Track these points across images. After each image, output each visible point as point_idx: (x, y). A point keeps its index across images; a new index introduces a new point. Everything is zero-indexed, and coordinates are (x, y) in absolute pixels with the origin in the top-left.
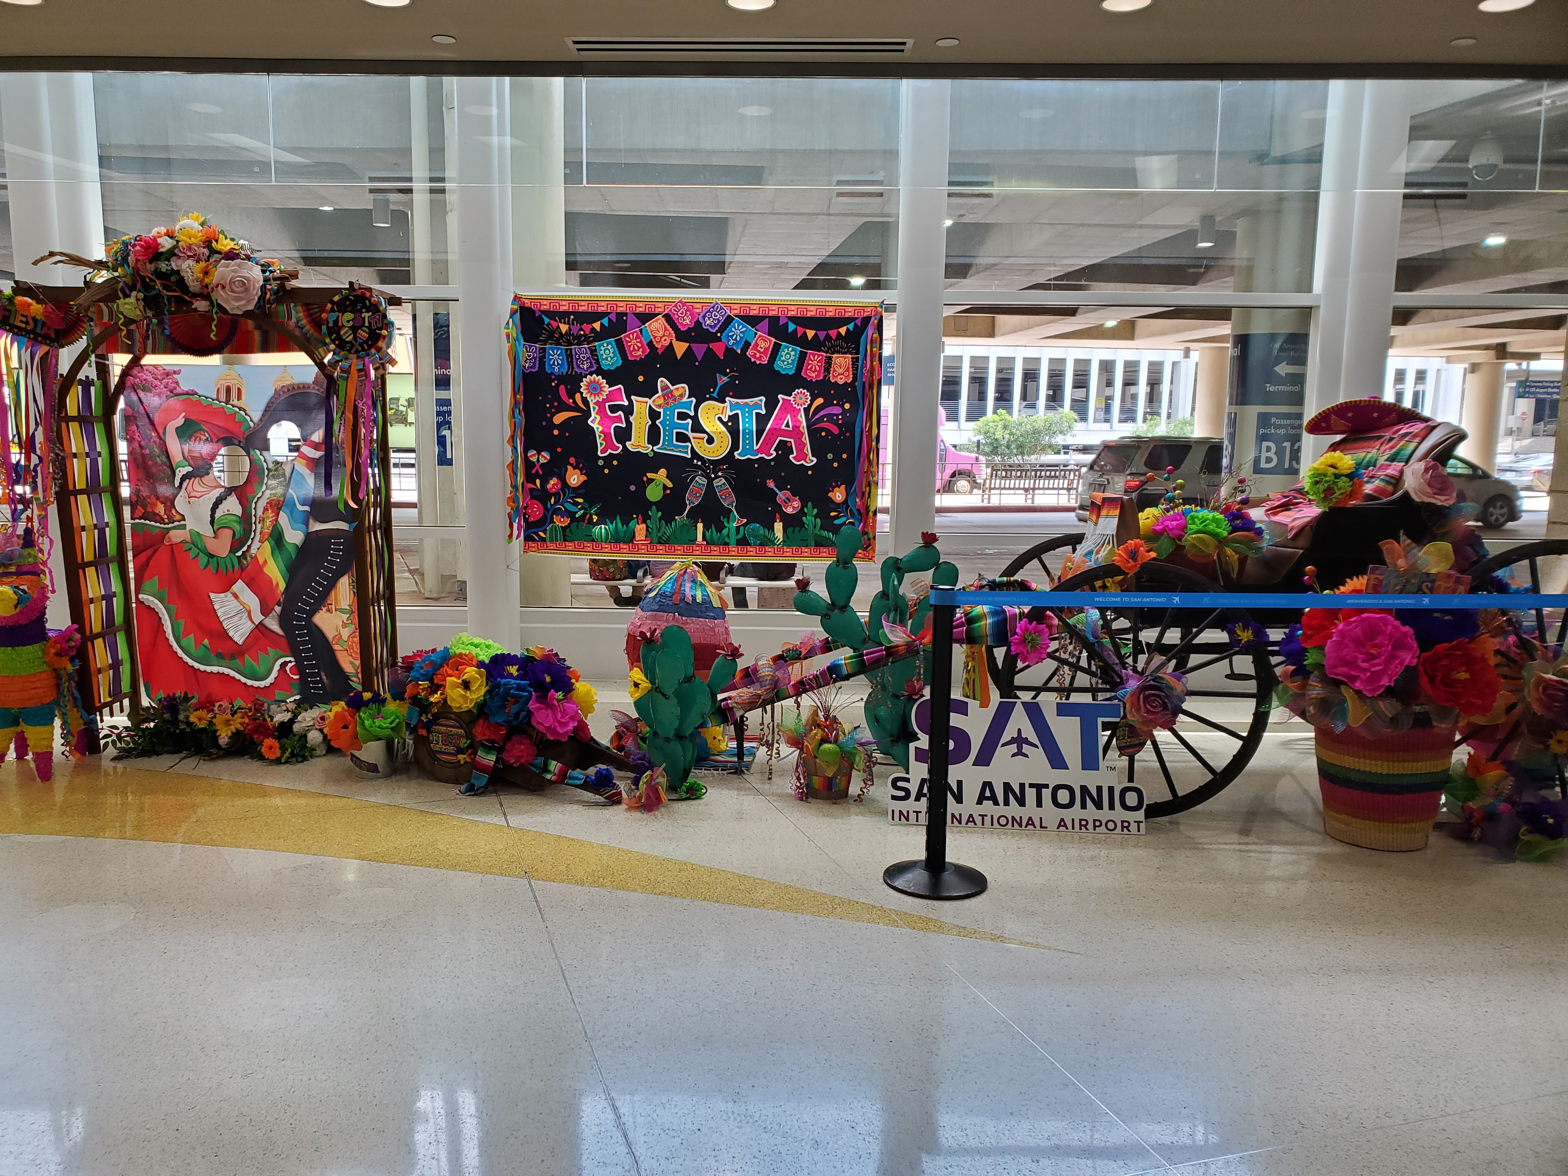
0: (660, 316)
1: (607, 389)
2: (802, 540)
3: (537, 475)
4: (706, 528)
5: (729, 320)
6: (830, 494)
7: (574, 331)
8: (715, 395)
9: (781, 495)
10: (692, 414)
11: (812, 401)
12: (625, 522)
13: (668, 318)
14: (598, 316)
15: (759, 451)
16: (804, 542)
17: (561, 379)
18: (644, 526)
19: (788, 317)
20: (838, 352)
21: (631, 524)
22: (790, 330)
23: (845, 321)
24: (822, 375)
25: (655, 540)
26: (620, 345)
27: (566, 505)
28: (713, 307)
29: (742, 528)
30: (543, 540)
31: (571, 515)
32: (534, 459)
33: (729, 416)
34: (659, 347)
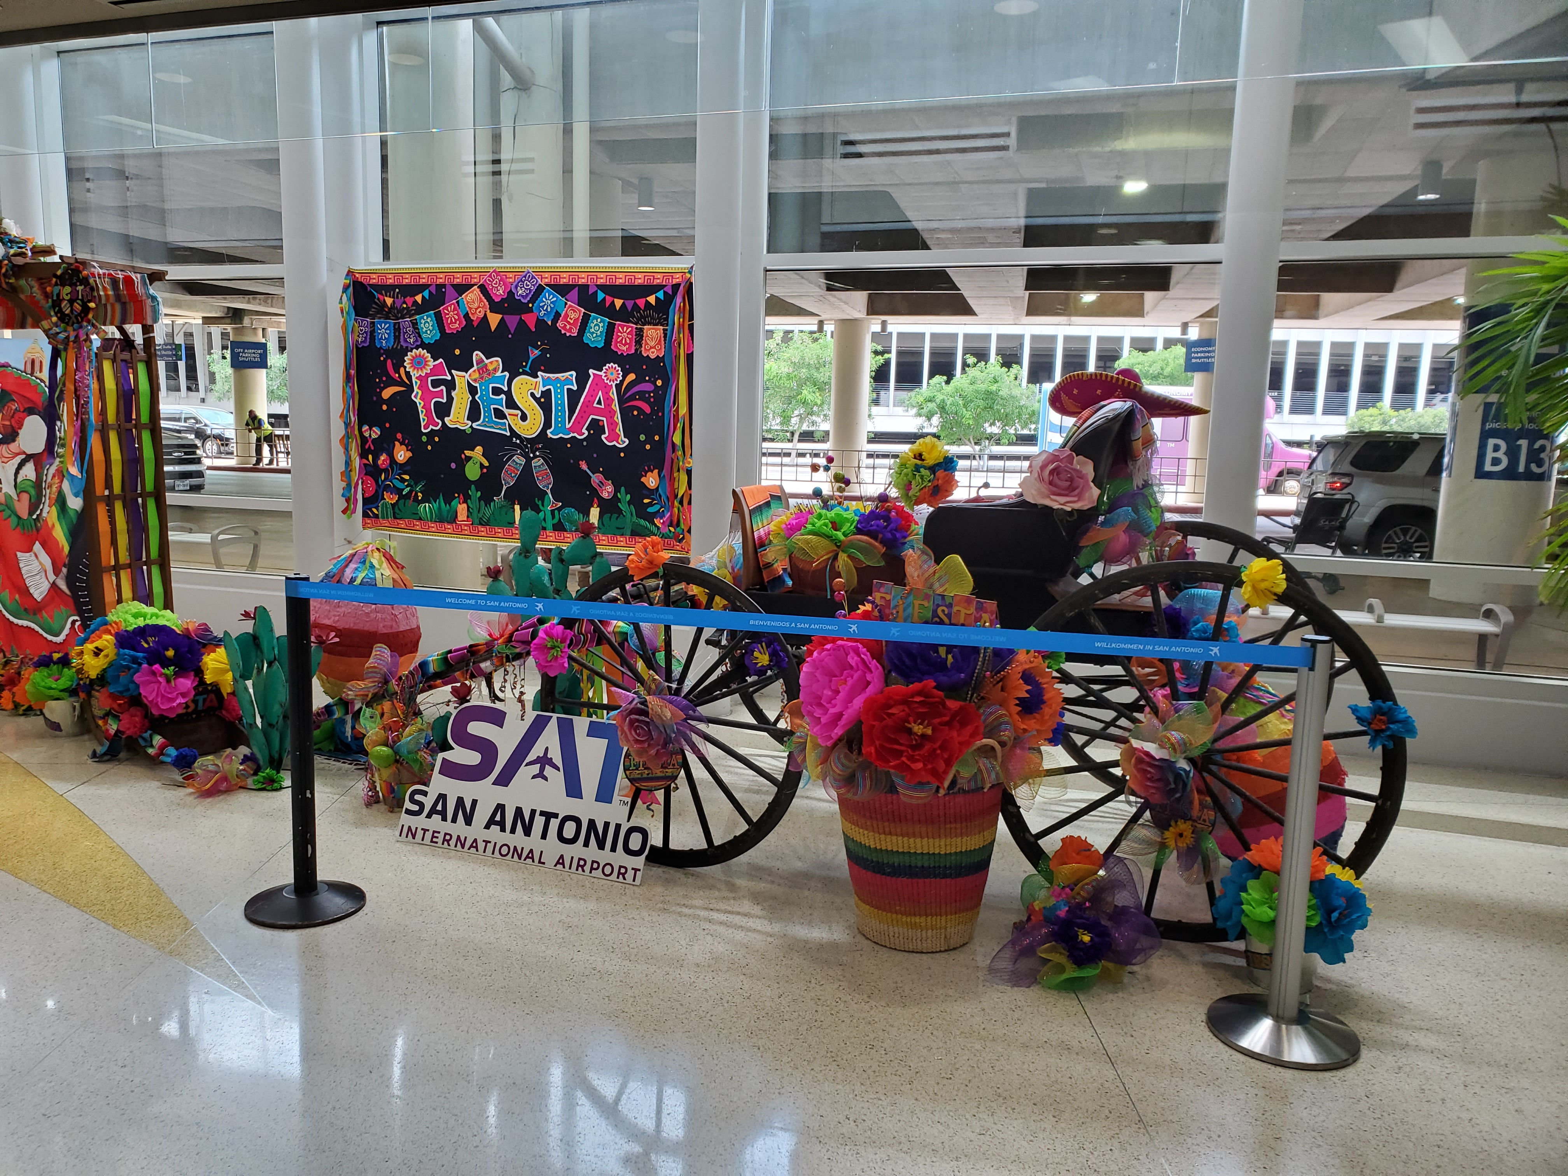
0: (476, 287)
1: (431, 363)
2: (618, 528)
3: (369, 451)
4: (522, 509)
5: (540, 289)
6: (643, 479)
7: (397, 305)
8: (527, 369)
9: (595, 478)
10: (506, 389)
11: (624, 377)
12: (448, 502)
13: (483, 289)
14: (419, 288)
15: (571, 430)
16: (620, 531)
17: (389, 353)
18: (465, 505)
19: (597, 286)
20: (649, 324)
21: (453, 503)
22: (599, 299)
23: (652, 289)
24: (634, 348)
25: (477, 521)
26: (439, 318)
27: (394, 481)
28: (525, 277)
29: (556, 512)
30: (376, 516)
31: (399, 491)
32: (367, 434)
33: (542, 392)
34: (475, 319)
